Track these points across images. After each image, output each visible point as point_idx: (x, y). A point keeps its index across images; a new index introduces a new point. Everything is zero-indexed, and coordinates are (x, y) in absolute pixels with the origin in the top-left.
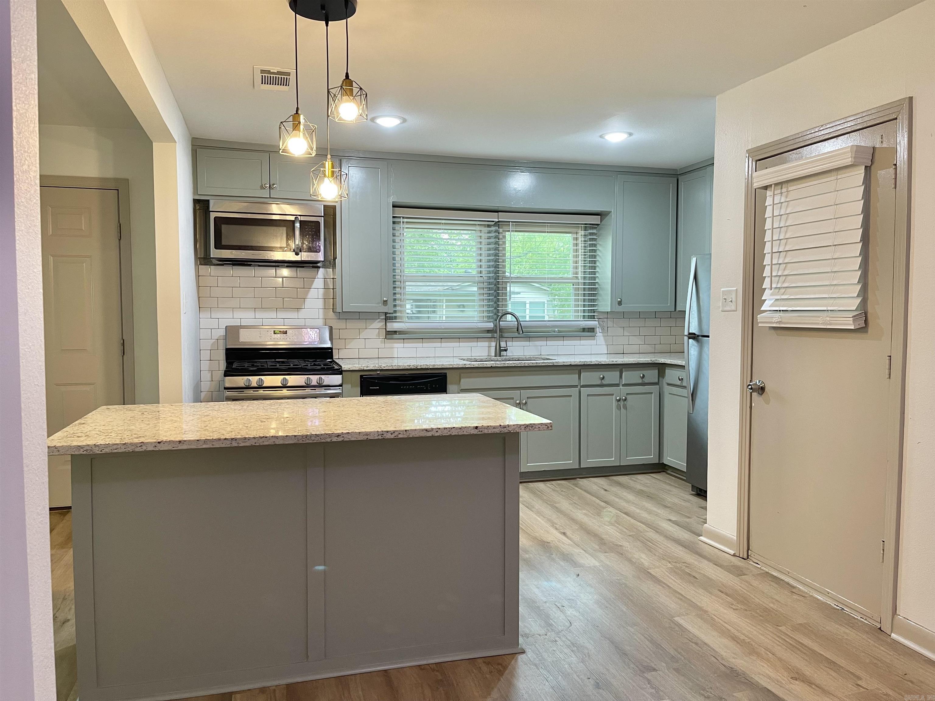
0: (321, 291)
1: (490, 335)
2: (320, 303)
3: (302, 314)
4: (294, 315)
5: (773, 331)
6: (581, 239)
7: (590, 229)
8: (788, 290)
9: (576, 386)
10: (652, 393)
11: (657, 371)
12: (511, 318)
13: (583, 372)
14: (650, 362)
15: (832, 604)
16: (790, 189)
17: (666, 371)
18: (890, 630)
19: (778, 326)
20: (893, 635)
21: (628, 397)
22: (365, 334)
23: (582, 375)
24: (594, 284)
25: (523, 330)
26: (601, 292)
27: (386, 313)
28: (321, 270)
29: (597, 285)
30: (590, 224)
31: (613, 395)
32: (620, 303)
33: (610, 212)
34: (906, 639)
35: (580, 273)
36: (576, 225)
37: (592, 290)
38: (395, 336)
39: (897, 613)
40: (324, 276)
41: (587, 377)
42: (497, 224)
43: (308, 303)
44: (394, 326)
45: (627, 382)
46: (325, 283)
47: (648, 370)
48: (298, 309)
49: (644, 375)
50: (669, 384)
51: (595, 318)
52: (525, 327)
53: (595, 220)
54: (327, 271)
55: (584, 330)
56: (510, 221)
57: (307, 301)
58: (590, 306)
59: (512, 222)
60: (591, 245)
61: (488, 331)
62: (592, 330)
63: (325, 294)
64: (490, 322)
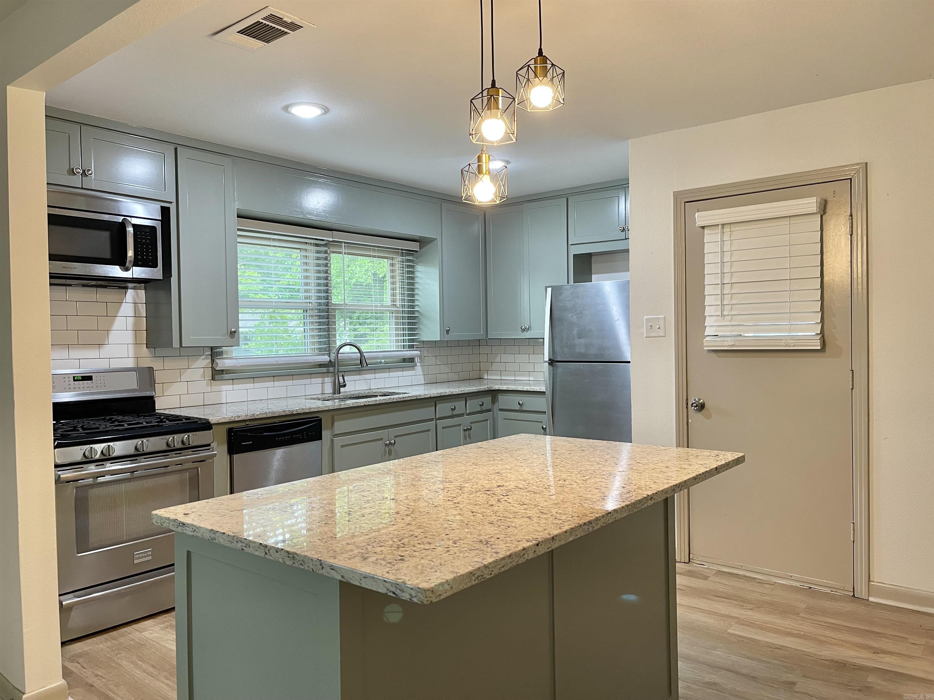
0: (131, 320)
1: (324, 370)
2: (129, 337)
3: (106, 351)
4: (93, 353)
5: (713, 354)
6: (397, 266)
7: (409, 256)
8: (735, 317)
9: (432, 420)
10: (487, 420)
11: (490, 398)
12: (350, 349)
13: (439, 403)
14: (487, 389)
15: (798, 584)
16: (733, 229)
17: (500, 397)
18: (867, 594)
19: (730, 349)
20: (871, 599)
21: (472, 425)
22: (188, 375)
23: (437, 407)
24: (413, 312)
25: (367, 361)
26: (423, 320)
27: (212, 347)
28: (130, 292)
29: (416, 313)
30: (407, 250)
31: (460, 425)
32: (448, 332)
33: (436, 239)
34: (884, 599)
35: (398, 300)
36: (395, 251)
37: (411, 318)
38: (226, 376)
39: (871, 580)
40: (134, 299)
41: (443, 409)
42: (327, 244)
43: (114, 336)
44: (223, 364)
45: (471, 411)
46: (136, 309)
47: (484, 397)
48: (100, 345)
49: (483, 403)
50: (500, 410)
51: (414, 348)
52: (370, 358)
53: (414, 246)
54: (137, 294)
55: (404, 360)
56: (341, 242)
57: (112, 334)
58: (410, 335)
59: (345, 243)
60: (409, 272)
61: (321, 365)
62: (411, 360)
63: (136, 324)
64: (324, 355)
